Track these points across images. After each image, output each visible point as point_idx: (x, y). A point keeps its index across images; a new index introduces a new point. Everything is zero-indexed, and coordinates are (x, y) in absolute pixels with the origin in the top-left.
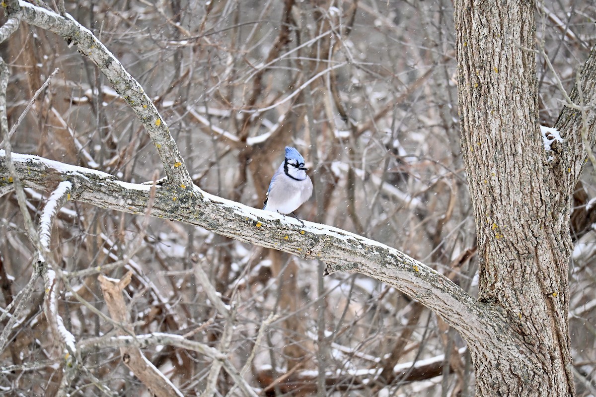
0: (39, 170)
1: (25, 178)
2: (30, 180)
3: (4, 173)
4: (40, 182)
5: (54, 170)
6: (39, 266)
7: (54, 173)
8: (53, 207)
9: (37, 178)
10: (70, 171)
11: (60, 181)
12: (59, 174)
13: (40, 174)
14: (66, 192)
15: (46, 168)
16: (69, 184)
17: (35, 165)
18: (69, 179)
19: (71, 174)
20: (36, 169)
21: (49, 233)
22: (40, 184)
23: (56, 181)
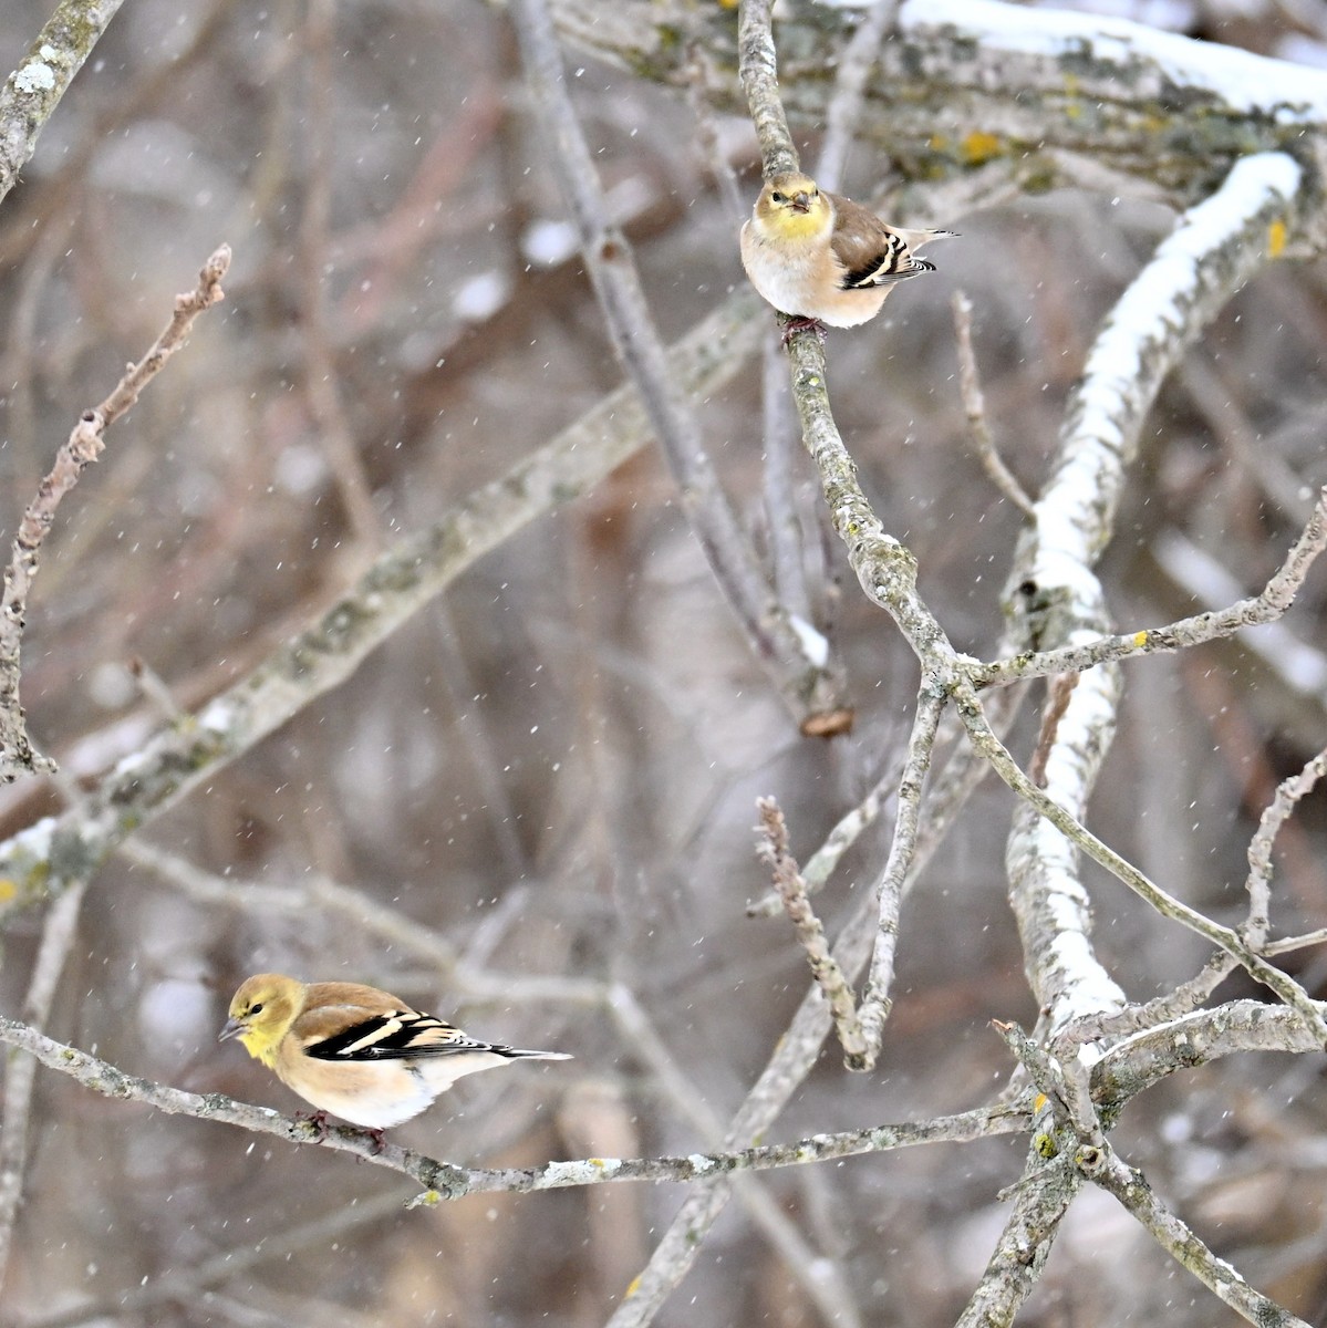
0: (1127, 95)
1: (1051, 140)
2: (1080, 147)
3: (936, 110)
4: (1136, 158)
5: (1207, 96)
6: (1030, 610)
7: (1211, 113)
8: (1170, 293)
9: (1116, 137)
10: (1296, 100)
11: (1234, 153)
12: (1235, 119)
13: (1133, 119)
14: (1264, 216)
15: (1168, 85)
16: (1282, 173)
17: (1107, 69)
18: (1292, 145)
19: (1302, 120)
20: (1112, 88)
21: (1115, 438)
22: (1135, 172)
23: (1217, 152)
